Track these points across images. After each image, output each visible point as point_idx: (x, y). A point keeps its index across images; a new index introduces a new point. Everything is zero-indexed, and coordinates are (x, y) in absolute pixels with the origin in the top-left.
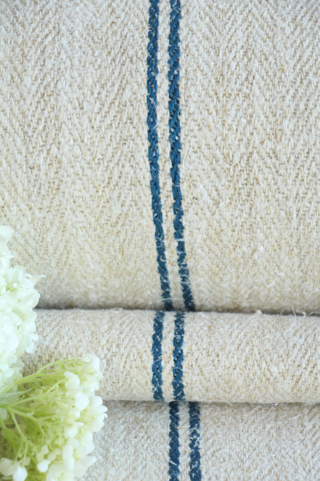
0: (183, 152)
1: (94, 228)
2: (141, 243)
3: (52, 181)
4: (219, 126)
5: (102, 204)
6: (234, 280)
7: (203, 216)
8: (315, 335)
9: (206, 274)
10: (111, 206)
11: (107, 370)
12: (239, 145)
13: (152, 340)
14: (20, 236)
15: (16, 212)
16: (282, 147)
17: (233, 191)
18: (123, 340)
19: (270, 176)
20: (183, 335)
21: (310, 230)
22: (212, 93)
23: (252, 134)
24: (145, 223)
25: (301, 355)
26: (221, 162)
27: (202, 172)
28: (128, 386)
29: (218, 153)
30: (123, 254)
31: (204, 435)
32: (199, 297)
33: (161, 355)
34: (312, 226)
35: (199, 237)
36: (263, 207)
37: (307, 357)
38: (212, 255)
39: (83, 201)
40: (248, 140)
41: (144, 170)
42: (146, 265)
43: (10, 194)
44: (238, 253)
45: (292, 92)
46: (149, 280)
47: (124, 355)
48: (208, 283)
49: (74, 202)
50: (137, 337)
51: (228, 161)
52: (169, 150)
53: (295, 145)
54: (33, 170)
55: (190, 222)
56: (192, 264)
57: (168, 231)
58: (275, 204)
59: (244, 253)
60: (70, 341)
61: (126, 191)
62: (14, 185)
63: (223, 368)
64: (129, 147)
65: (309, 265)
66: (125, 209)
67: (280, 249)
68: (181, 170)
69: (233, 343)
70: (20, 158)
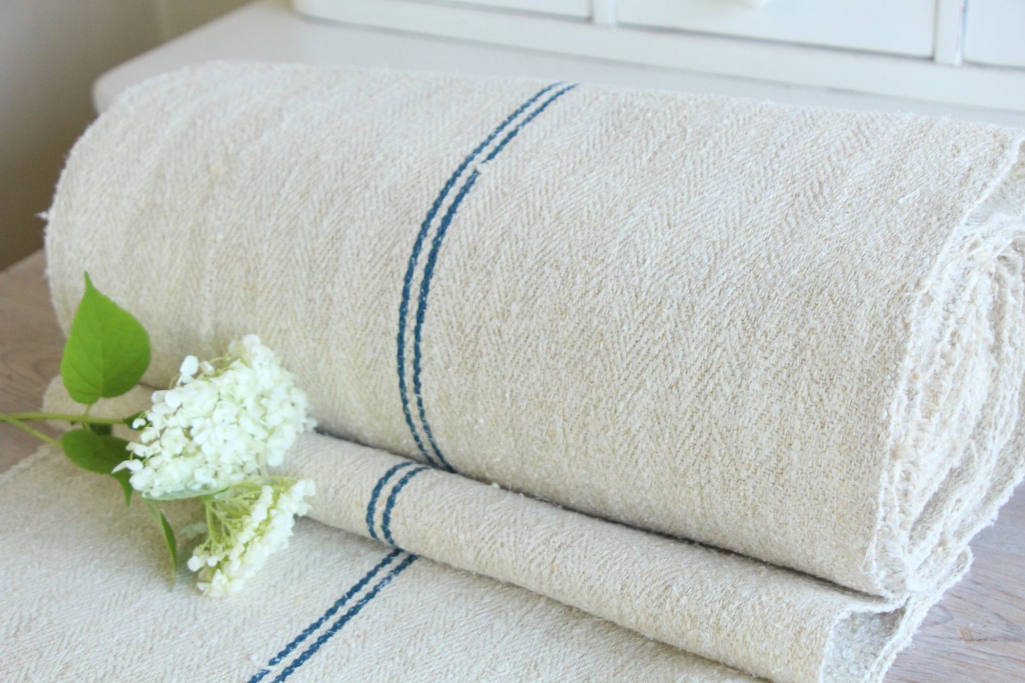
0: (428, 312)
1: (353, 367)
2: (388, 390)
3: (323, 315)
4: (460, 295)
5: (359, 346)
6: (467, 446)
7: (436, 377)
9: (444, 434)
10: (366, 349)
12: (472, 317)
13: (378, 482)
16: (506, 327)
17: (461, 358)
19: (492, 353)
20: (404, 485)
21: (521, 412)
22: (461, 264)
23: (485, 309)
24: (391, 372)
25: (488, 529)
26: (455, 329)
27: (438, 335)
28: (348, 518)
29: (454, 320)
30: (376, 398)
33: (378, 496)
35: (433, 396)
36: (484, 381)
37: (491, 533)
38: (444, 417)
39: (345, 339)
40: (481, 314)
41: (394, 322)
42: (396, 414)
44: (464, 420)
45: (526, 277)
46: (402, 429)
48: (449, 445)
49: (338, 339)
51: (461, 329)
52: (416, 308)
53: (518, 328)
54: (310, 302)
55: (425, 380)
56: (431, 421)
57: (409, 384)
58: (494, 380)
59: (468, 421)
61: (378, 338)
63: (423, 523)
64: (385, 298)
65: (523, 447)
66: (376, 355)
67: (497, 425)
68: (422, 329)
70: (302, 289)
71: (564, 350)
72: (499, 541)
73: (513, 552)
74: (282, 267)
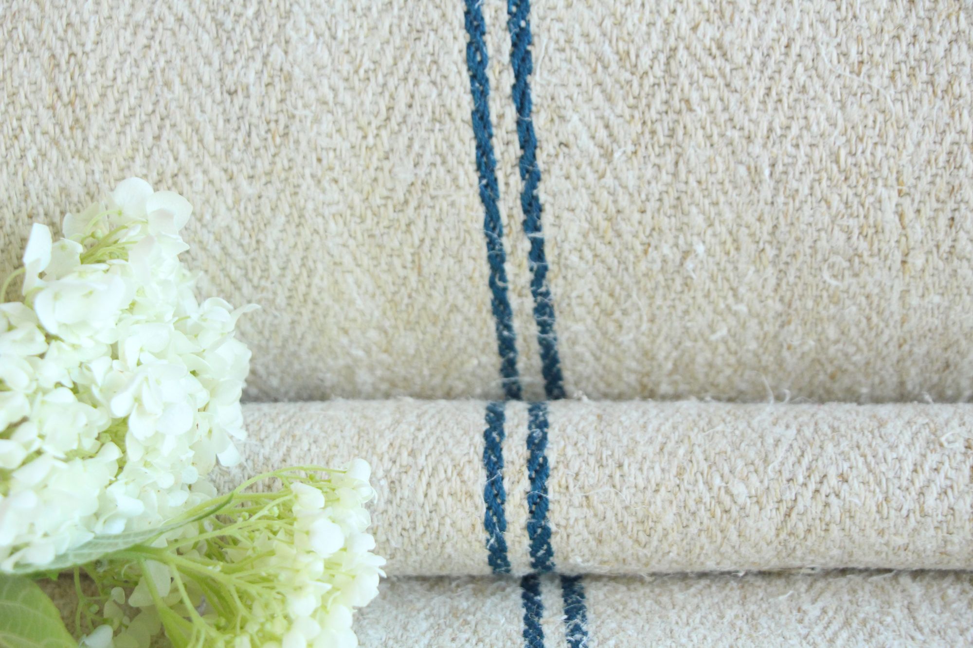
0: (537, 52)
1: (361, 217)
2: (455, 245)
3: (274, 117)
5: (375, 163)
6: (645, 326)
7: (580, 182)
8: (816, 424)
9: (589, 313)
10: (394, 166)
11: (390, 502)
12: (649, 34)
13: (483, 440)
14: (212, 237)
15: (201, 185)
16: (734, 36)
17: (639, 126)
18: (423, 442)
19: (714, 95)
20: (545, 430)
21: (797, 204)
23: (674, 12)
24: (464, 201)
25: (792, 459)
26: (614, 67)
27: (575, 91)
28: (434, 535)
29: (608, 51)
30: (420, 274)
31: (595, 633)
32: (574, 372)
33: (501, 467)
34: (800, 197)
35: (574, 228)
36: (703, 159)
37: (805, 462)
38: (600, 269)
39: (336, 157)
40: (667, 24)
41: (459, 90)
42: (467, 298)
43: (189, 149)
44: (653, 261)
46: (474, 334)
47: (426, 471)
48: (593, 337)
49: (319, 160)
50: (453, 436)
51: (628, 66)
52: (507, 47)
53: (761, 32)
54: (234, 96)
55: (554, 196)
56: (559, 291)
57: (510, 216)
58: (725, 151)
59: (664, 261)
60: (313, 447)
61: (423, 133)
62: (197, 131)
63: (633, 490)
64: (426, 45)
65: (796, 284)
66: (422, 171)
67: (738, 249)
68: (532, 86)
69: (651, 441)
70: (208, 74)
71: (877, 52)
72: (832, 472)
73: (873, 486)
74: (142, 40)
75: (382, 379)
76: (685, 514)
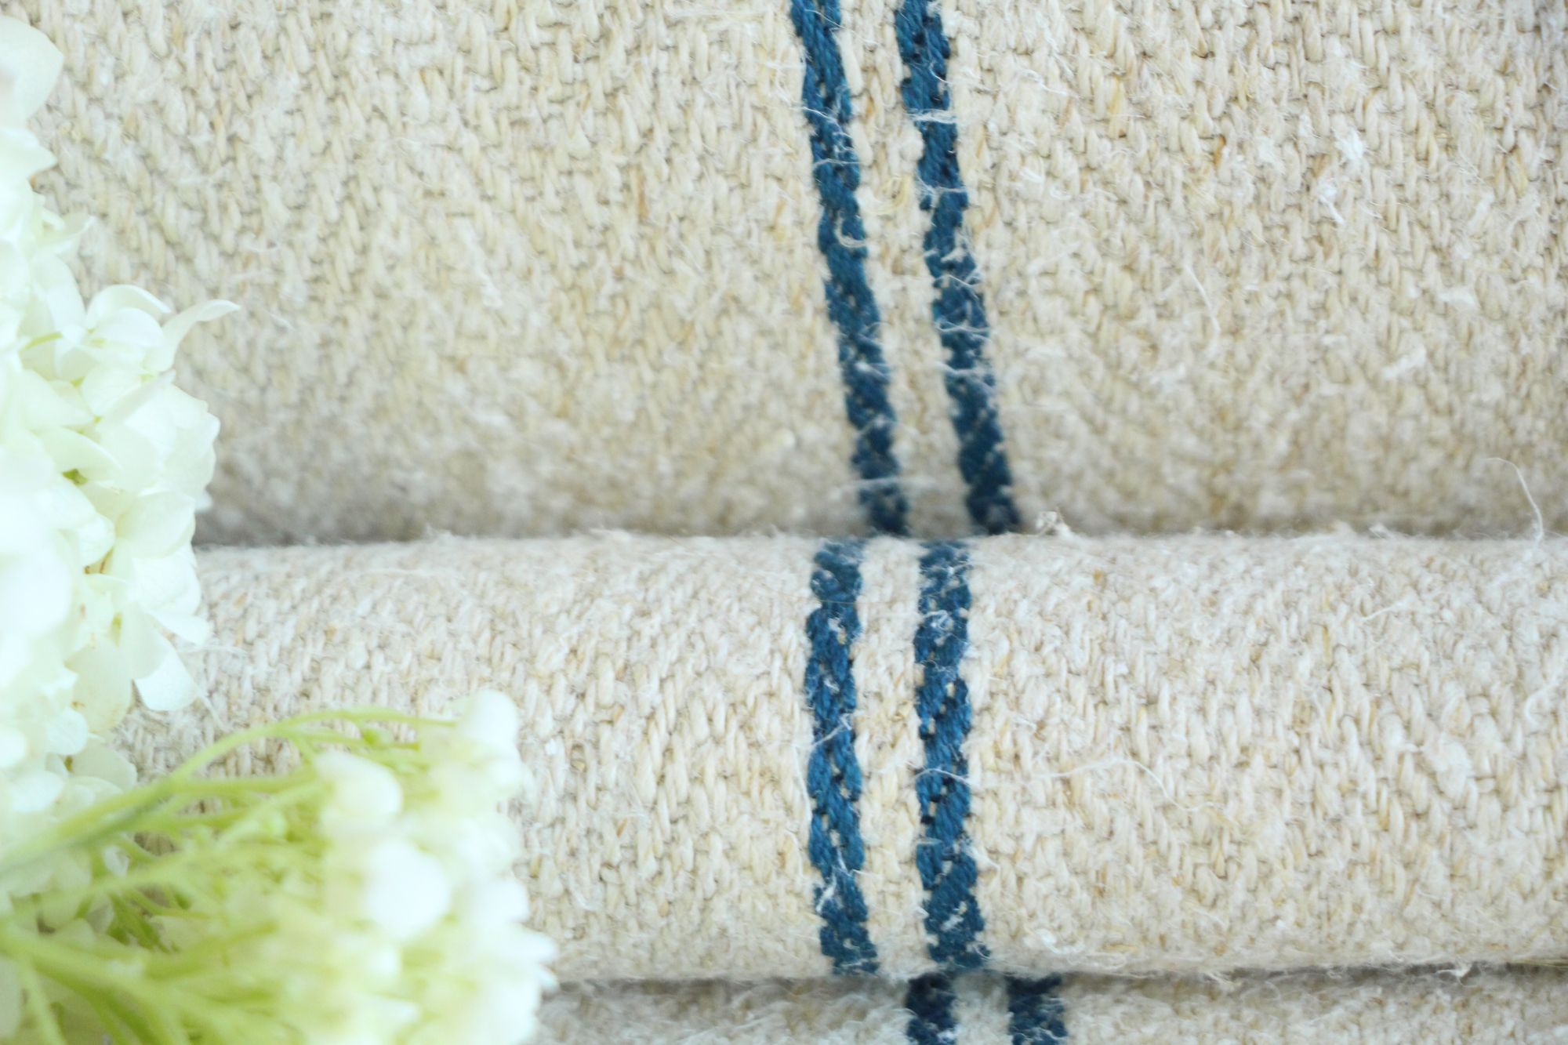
1: (491, 74)
2: (731, 143)
6: (1216, 346)
9: (1073, 314)
11: (572, 797)
13: (804, 639)
14: (116, 129)
18: (653, 645)
20: (962, 612)
24: (750, 29)
28: (682, 878)
30: (642, 219)
32: (1039, 463)
33: (850, 708)
35: (1032, 100)
38: (1098, 198)
42: (764, 277)
44: (1235, 181)
46: (784, 370)
47: (660, 717)
48: (1085, 374)
50: (728, 630)
55: (980, 17)
56: (997, 258)
57: (869, 70)
59: (1263, 180)
60: (378, 659)
63: (1183, 764)
67: (1449, 147)
69: (1228, 639)
75: (554, 485)
76: (1314, 823)
